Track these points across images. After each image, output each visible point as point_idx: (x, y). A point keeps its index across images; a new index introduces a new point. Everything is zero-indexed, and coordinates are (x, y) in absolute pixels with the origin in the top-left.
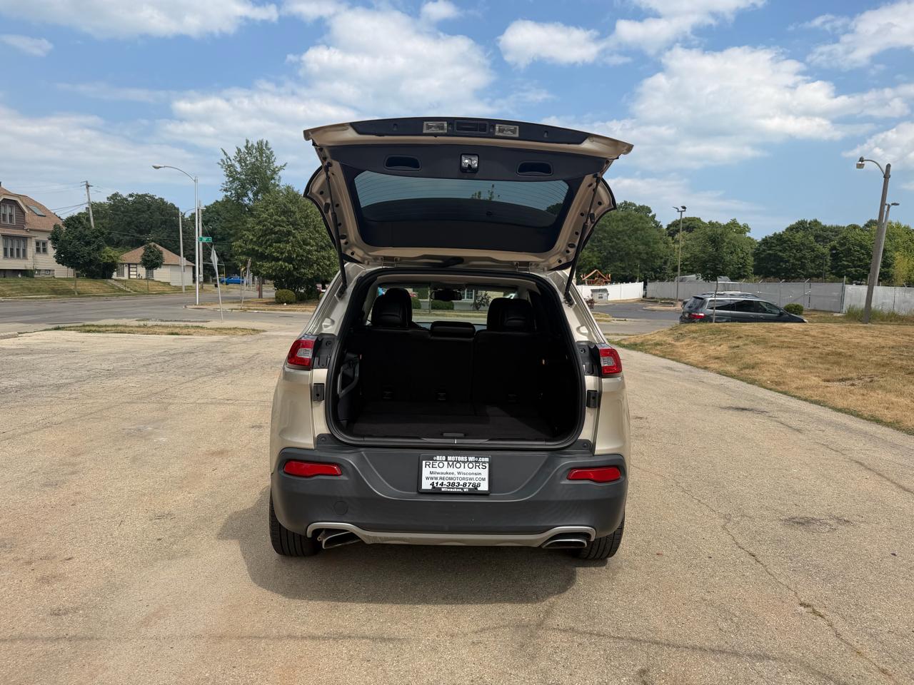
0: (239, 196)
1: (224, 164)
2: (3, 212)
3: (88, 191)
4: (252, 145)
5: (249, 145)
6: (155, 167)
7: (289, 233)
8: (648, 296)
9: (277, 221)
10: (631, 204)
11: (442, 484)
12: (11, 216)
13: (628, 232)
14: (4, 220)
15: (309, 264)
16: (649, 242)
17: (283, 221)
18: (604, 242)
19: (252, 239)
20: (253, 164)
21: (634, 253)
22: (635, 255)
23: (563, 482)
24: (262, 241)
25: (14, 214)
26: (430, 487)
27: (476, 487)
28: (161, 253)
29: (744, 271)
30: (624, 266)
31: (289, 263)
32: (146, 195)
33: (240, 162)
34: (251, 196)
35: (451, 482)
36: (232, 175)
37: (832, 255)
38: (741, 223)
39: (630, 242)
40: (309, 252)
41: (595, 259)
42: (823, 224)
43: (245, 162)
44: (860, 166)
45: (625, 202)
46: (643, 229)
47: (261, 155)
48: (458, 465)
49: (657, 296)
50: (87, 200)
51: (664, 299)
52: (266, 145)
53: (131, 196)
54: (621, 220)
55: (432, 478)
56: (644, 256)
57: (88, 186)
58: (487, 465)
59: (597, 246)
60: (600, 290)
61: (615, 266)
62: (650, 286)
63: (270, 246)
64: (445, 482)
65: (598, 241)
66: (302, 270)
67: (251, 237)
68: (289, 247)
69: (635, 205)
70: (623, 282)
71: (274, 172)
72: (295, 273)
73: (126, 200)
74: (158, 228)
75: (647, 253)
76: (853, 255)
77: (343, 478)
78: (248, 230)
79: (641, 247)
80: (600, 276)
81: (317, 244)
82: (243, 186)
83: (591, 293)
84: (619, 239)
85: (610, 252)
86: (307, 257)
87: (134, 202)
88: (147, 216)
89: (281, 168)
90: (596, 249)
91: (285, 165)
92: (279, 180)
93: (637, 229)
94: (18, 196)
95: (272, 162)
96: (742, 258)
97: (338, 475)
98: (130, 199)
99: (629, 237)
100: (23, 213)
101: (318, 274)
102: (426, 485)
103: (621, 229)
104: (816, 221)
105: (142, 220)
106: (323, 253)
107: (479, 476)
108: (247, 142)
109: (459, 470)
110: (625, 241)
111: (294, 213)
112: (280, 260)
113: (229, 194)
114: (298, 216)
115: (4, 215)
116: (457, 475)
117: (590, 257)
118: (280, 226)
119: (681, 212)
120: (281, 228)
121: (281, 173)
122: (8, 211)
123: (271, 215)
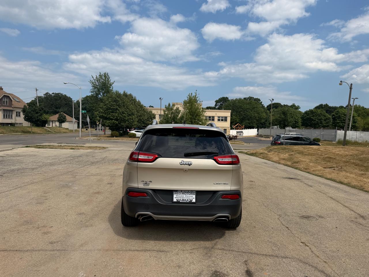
0: (97, 95)
1: (91, 82)
2: (3, 100)
3: (37, 92)
4: (102, 74)
5: (101, 75)
6: (65, 83)
7: (117, 109)
8: (259, 134)
9: (112, 104)
10: (252, 97)
11: (180, 200)
12: (7, 102)
13: (251, 108)
14: (4, 103)
15: (124, 121)
16: (259, 112)
17: (114, 104)
18: (241, 112)
19: (102, 112)
20: (103, 82)
21: (253, 117)
22: (254, 118)
23: (220, 199)
24: (106, 112)
25: (8, 101)
26: (176, 201)
27: (191, 201)
28: (65, 116)
29: (298, 125)
30: (249, 122)
31: (117, 121)
32: (59, 93)
33: (97, 81)
34: (102, 94)
35: (183, 199)
36: (95, 87)
37: (333, 118)
38: (296, 105)
39: (251, 113)
40: (125, 116)
41: (238, 119)
42: (329, 106)
43: (99, 81)
44: (341, 84)
45: (250, 97)
46: (257, 108)
47: (105, 78)
48: (185, 194)
49: (263, 135)
50: (36, 95)
51: (265, 136)
52: (107, 74)
53: (53, 94)
54: (248, 104)
55: (177, 198)
56: (257, 118)
57: (37, 90)
58: (195, 193)
59: (238, 114)
60: (240, 132)
61: (246, 122)
62: (260, 130)
63: (109, 114)
64: (181, 199)
65: (239, 112)
66: (122, 124)
67: (102, 111)
68: (117, 115)
69: (254, 98)
70: (249, 129)
71: (111, 85)
72: (119, 125)
73: (51, 95)
74: (64, 106)
75: (258, 117)
76: (341, 118)
77: (148, 197)
78: (101, 108)
79: (256, 115)
80: (240, 126)
81: (128, 113)
82: (99, 91)
83: (236, 133)
84: (247, 111)
85: (244, 117)
86: (124, 119)
87: (54, 96)
88: (59, 102)
89: (113, 83)
90: (238, 115)
92: (112, 88)
93: (255, 108)
94: (10, 94)
95: (110, 81)
96: (297, 119)
97: (146, 196)
98: (53, 95)
99: (251, 111)
100: (12, 101)
101: (128, 125)
102: (175, 200)
103: (248, 108)
104: (327, 104)
105: (57, 103)
106: (130, 117)
107: (192, 197)
108: (100, 73)
109: (186, 195)
110: (250, 112)
111: (119, 101)
112: (113, 119)
113: (93, 93)
114: (120, 102)
115: (4, 102)
116: (185, 197)
117: (235, 119)
118: (113, 106)
119: (272, 101)
120: (114, 107)
121: (113, 85)
122: (6, 99)
123: (110, 102)
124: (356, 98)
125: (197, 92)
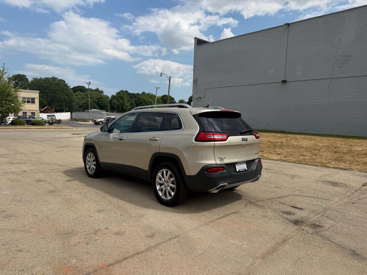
8: (73, 117)
10: (56, 78)
13: (60, 90)
16: (69, 95)
18: (49, 94)
21: (63, 100)
22: (64, 100)
29: (107, 109)
30: (59, 105)
37: (136, 104)
38: (100, 90)
39: (61, 95)
41: (45, 101)
42: (129, 92)
44: (161, 76)
45: (53, 77)
46: (66, 89)
49: (77, 118)
51: (81, 119)
54: (56, 85)
56: (68, 101)
59: (46, 96)
60: (51, 116)
61: (55, 105)
62: (74, 114)
65: (46, 94)
69: (58, 79)
75: (69, 100)
76: (142, 104)
77: (225, 171)
79: (66, 97)
80: (49, 110)
83: (47, 117)
84: (56, 93)
85: (52, 99)
90: (45, 97)
93: (63, 89)
96: (106, 103)
99: (61, 92)
103: (56, 89)
104: (127, 91)
110: (58, 94)
117: (42, 101)
119: (89, 84)
124: (158, 88)
125: (5, 66)
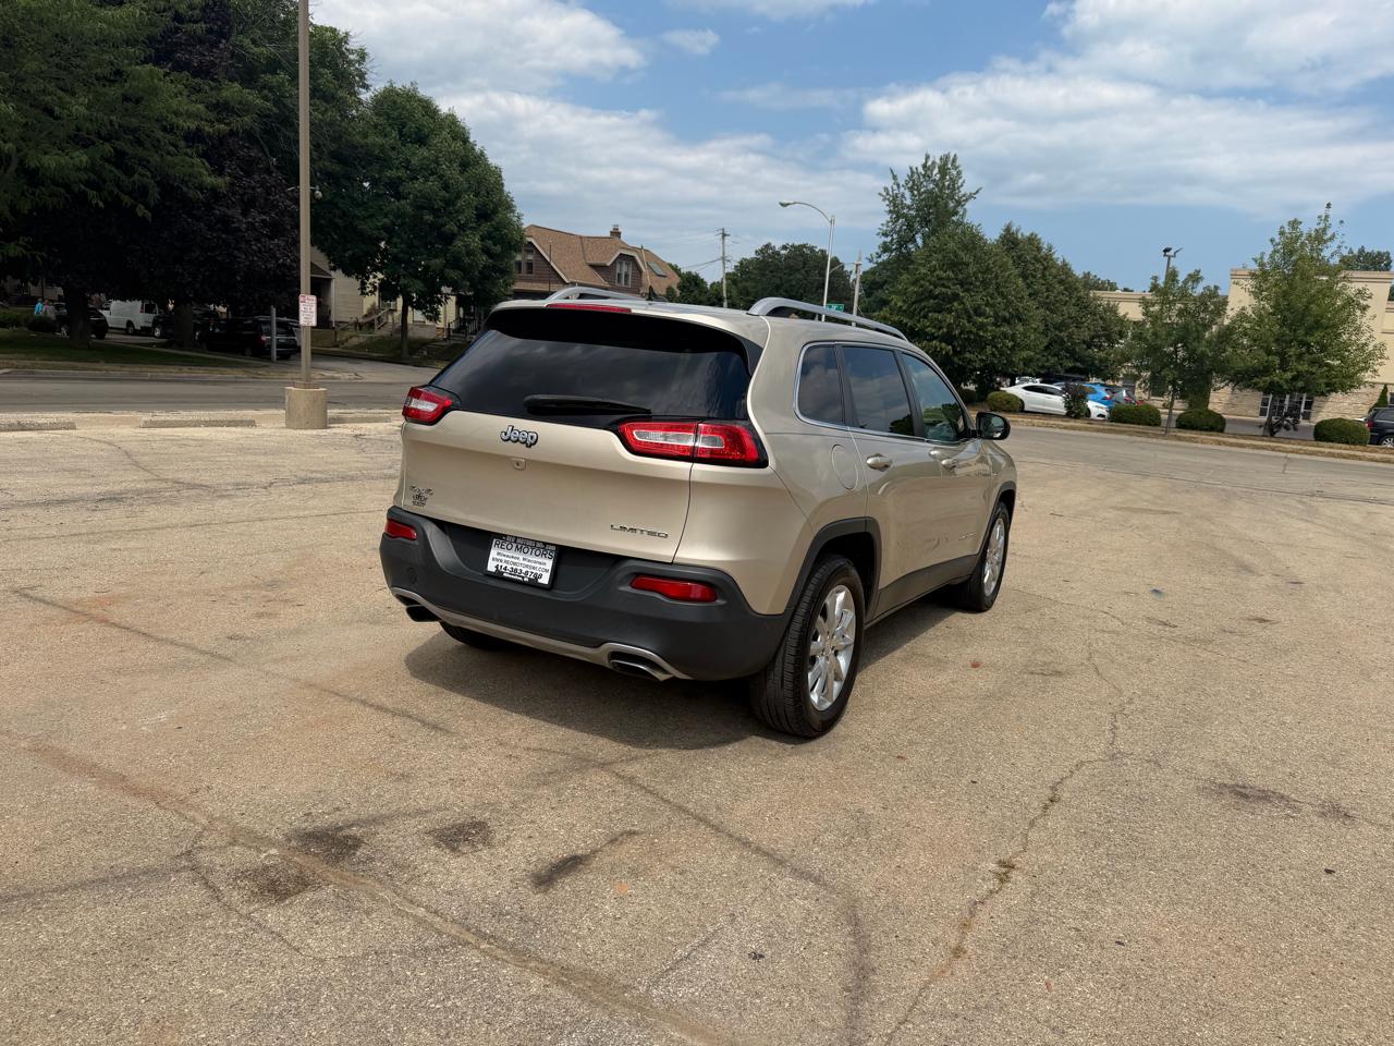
0: (903, 242)
1: (888, 194)
2: (618, 271)
3: (723, 243)
4: (934, 163)
5: (929, 163)
6: (782, 205)
7: (956, 297)
9: (940, 279)
12: (626, 276)
14: (619, 281)
15: (980, 344)
17: (949, 279)
19: (901, 307)
20: (930, 192)
24: (915, 309)
25: (630, 274)
31: (948, 344)
32: (804, 246)
33: (911, 189)
34: (919, 241)
36: (896, 208)
40: (982, 327)
43: (918, 190)
47: (943, 178)
50: (721, 255)
52: (954, 161)
53: (784, 247)
57: (724, 235)
63: (925, 317)
66: (967, 355)
67: (899, 304)
68: (950, 319)
71: (959, 203)
72: (956, 359)
73: (778, 253)
74: (812, 293)
78: (897, 293)
81: (996, 314)
82: (910, 227)
86: (977, 334)
87: (787, 257)
88: (801, 277)
89: (971, 196)
91: (977, 192)
92: (963, 216)
94: (634, 249)
95: (958, 188)
98: (783, 252)
100: (641, 272)
101: (992, 363)
105: (794, 283)
106: (1005, 329)
108: (927, 157)
111: (967, 265)
112: (935, 338)
113: (889, 239)
114: (972, 269)
115: (619, 275)
118: (943, 286)
120: (944, 290)
121: (968, 206)
122: (625, 268)
123: (933, 270)
125: (1331, 212)
